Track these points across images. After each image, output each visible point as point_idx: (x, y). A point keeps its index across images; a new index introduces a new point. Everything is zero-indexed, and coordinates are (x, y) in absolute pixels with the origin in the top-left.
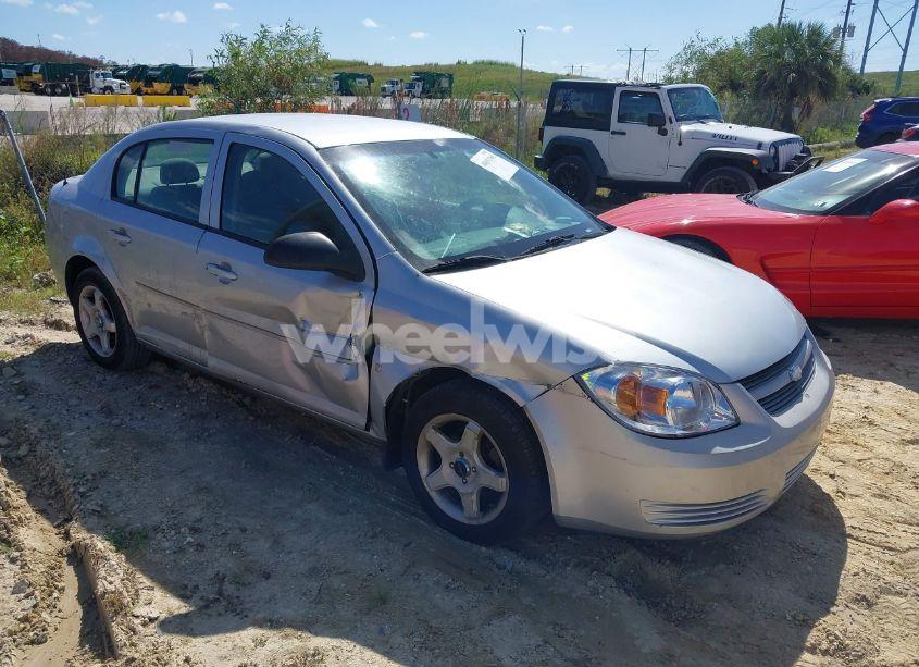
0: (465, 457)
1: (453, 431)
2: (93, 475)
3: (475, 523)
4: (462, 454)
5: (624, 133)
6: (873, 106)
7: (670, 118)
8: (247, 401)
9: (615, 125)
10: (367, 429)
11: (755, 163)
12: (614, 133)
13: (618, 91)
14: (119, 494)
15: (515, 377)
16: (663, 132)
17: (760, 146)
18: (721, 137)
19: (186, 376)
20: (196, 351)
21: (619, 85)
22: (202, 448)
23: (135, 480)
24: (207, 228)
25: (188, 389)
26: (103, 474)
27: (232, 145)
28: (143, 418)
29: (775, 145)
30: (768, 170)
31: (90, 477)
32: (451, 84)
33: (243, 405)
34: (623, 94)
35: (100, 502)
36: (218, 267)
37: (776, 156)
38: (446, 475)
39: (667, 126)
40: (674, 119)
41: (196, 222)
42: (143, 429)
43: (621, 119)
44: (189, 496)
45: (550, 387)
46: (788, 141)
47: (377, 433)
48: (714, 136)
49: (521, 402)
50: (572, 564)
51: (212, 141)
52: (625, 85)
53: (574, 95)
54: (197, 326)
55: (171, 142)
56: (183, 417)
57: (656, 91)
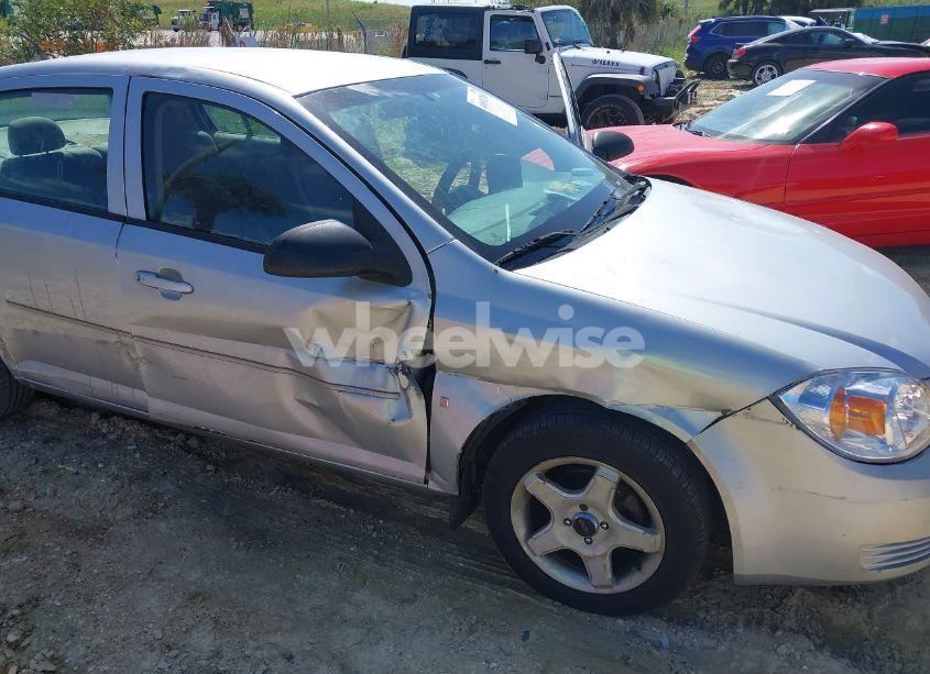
0: (590, 511)
1: (573, 479)
2: (20, 606)
3: (606, 591)
4: (584, 507)
5: (499, 62)
6: (699, 27)
7: (547, 44)
8: (193, 443)
9: (487, 53)
10: (426, 482)
11: (641, 88)
12: (487, 62)
13: (487, 15)
14: (73, 632)
15: (670, 404)
16: (541, 60)
17: (642, 71)
18: (603, 62)
19: (95, 417)
20: (124, 392)
21: (488, 8)
22: (163, 525)
23: (89, 602)
24: (125, 220)
25: (104, 436)
26: (34, 602)
27: (146, 96)
28: (55, 493)
29: (656, 69)
30: (652, 96)
31: (16, 612)
32: (250, 15)
33: (188, 450)
34: (493, 18)
35: (49, 654)
36: (158, 276)
37: (658, 82)
38: (559, 535)
39: (545, 53)
40: (551, 45)
41: (107, 211)
42: (61, 510)
43: (494, 46)
44: (180, 612)
45: (726, 414)
46: (665, 65)
47: (441, 486)
48: (595, 61)
49: (684, 437)
50: (741, 624)
51: (108, 91)
52: (493, 8)
53: (437, 21)
54: (125, 358)
55: (34, 94)
56: (118, 483)
57: (531, 14)
